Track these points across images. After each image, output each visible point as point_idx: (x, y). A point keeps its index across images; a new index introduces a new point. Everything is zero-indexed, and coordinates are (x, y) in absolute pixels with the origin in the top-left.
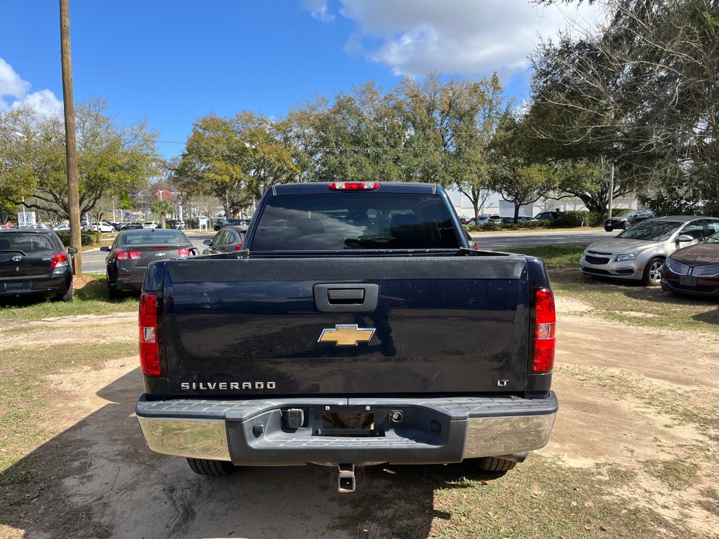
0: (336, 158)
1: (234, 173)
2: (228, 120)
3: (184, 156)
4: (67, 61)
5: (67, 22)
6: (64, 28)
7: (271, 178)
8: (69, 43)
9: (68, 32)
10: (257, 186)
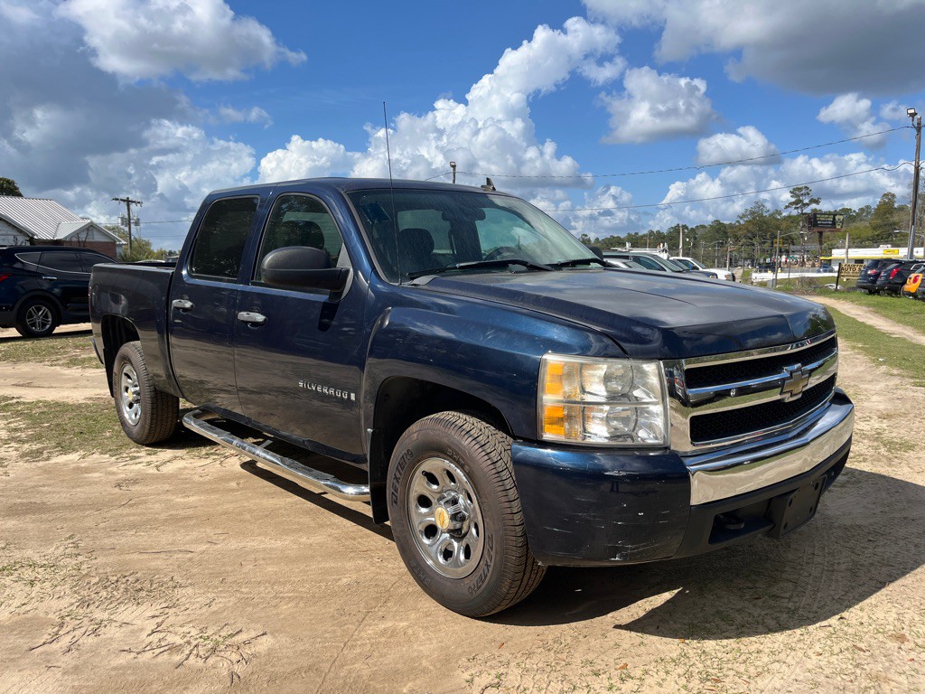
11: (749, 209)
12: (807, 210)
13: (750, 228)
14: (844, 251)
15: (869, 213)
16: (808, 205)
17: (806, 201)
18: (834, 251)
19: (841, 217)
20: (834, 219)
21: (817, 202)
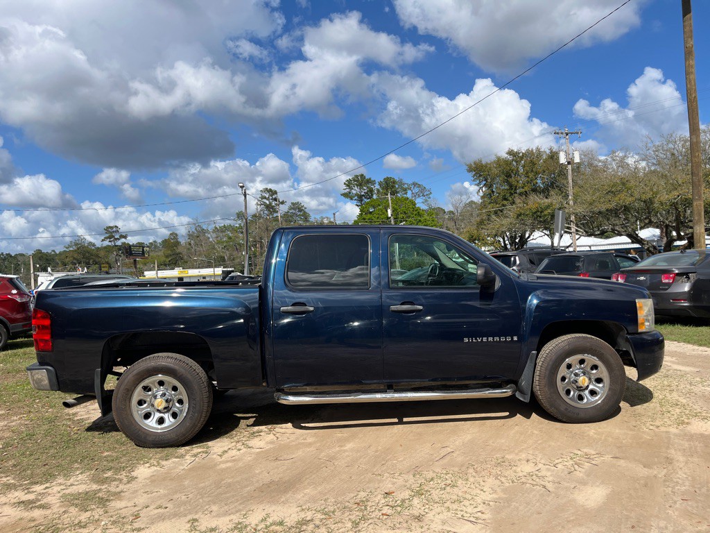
11: (74, 241)
12: (119, 243)
13: (75, 256)
14: (155, 272)
15: (156, 246)
16: (118, 239)
17: (117, 237)
18: (146, 273)
19: (148, 249)
20: (143, 250)
21: (125, 237)
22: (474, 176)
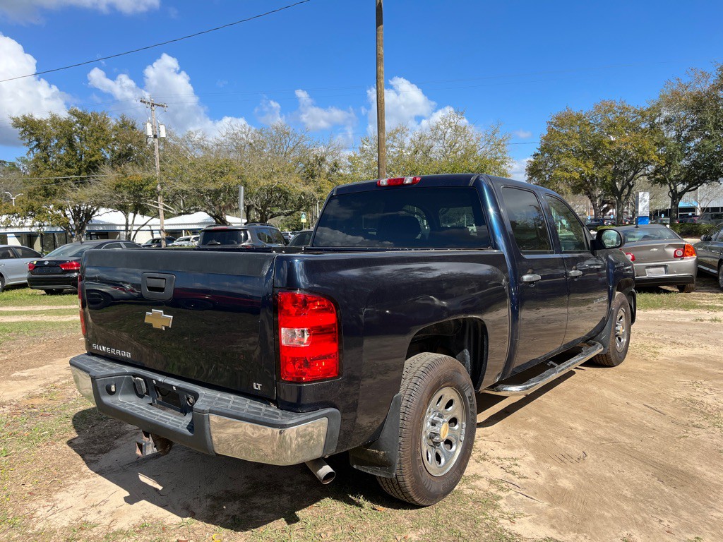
0: (713, 142)
1: (586, 169)
2: (583, 113)
3: (536, 155)
4: (381, 85)
5: (382, 51)
6: (379, 56)
7: (632, 173)
8: (383, 69)
9: (382, 60)
10: (614, 181)
22: (21, 133)
